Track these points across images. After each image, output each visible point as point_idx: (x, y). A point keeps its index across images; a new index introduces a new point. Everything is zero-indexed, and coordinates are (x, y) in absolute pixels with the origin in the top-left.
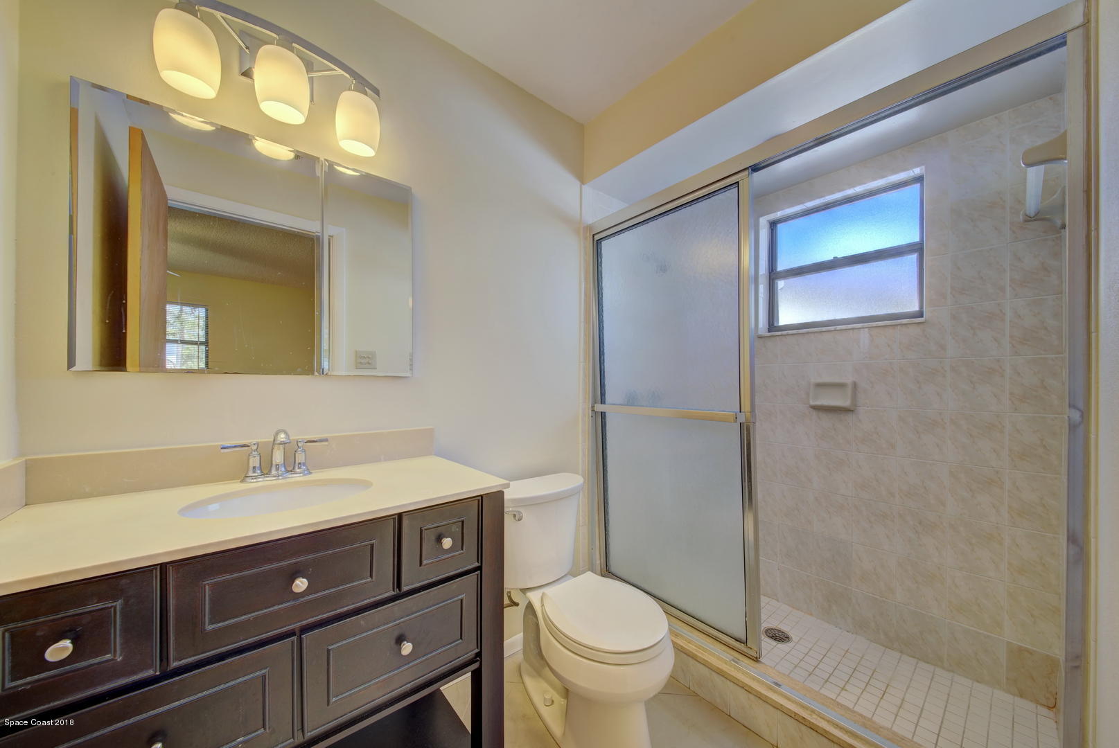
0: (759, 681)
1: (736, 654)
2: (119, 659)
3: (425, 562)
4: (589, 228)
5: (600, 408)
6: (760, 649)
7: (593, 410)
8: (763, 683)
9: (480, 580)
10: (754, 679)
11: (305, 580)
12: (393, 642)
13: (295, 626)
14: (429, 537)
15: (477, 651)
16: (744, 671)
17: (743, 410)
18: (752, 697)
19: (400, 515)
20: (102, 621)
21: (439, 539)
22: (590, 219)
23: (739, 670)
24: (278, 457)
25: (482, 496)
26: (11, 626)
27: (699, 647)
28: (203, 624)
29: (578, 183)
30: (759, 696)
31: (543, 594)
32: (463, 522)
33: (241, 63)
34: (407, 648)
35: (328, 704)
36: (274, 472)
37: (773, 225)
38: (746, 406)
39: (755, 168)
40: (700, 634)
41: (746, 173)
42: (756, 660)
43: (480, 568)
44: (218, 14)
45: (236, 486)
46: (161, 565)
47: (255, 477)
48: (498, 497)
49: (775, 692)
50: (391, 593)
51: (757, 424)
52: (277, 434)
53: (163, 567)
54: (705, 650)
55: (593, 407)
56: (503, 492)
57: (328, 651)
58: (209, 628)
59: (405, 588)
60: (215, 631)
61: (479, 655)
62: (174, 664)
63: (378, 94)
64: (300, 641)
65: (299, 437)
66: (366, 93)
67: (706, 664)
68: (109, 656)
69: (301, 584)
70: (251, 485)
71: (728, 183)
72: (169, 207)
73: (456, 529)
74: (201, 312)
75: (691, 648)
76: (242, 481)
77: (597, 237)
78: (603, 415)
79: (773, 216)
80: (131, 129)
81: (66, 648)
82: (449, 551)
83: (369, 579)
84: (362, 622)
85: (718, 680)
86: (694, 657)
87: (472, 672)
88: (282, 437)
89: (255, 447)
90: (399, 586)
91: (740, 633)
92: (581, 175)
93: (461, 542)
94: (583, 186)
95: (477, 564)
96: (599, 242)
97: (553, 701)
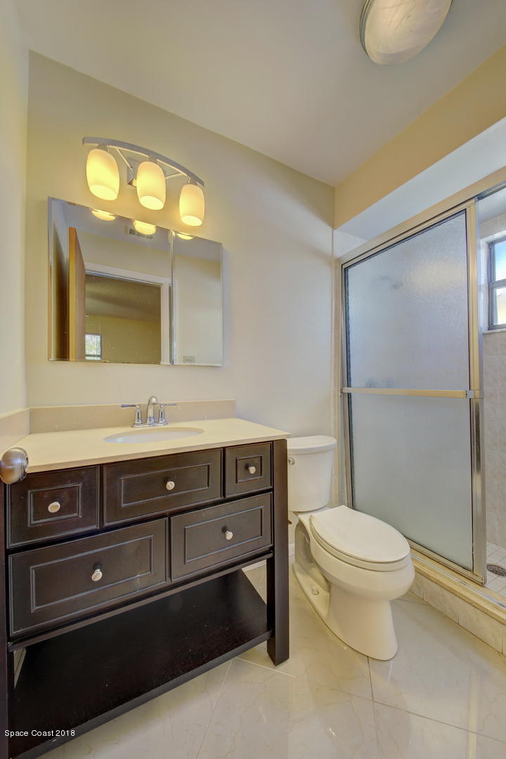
0: (485, 601)
1: (464, 579)
2: (81, 517)
3: (239, 481)
4: (338, 260)
5: (346, 390)
6: (485, 577)
7: (342, 392)
8: (489, 603)
9: (273, 497)
10: (481, 598)
11: (173, 483)
12: (220, 531)
13: (167, 511)
14: (241, 464)
15: (271, 545)
16: (470, 591)
17: (472, 388)
18: (478, 612)
19: (224, 448)
20: (73, 494)
21: (247, 467)
22: (339, 253)
23: (467, 590)
24: (151, 413)
25: (273, 441)
26: (34, 490)
27: (432, 570)
28: (120, 503)
29: (330, 229)
30: (485, 612)
31: (311, 516)
32: (261, 457)
33: (128, 178)
34: (229, 535)
35: (185, 563)
36: (148, 422)
37: (491, 245)
38: (475, 385)
39: (480, 197)
40: (430, 560)
41: (473, 201)
42: (482, 585)
43: (272, 490)
44: (117, 148)
45: (129, 429)
46: (100, 464)
47: (138, 424)
48: (283, 442)
49: (501, 611)
50: (220, 498)
51: (484, 400)
52: (151, 398)
53: (101, 466)
54: (437, 573)
55: (342, 390)
56: (286, 440)
57: (185, 529)
58: (123, 505)
59: (228, 496)
60: (126, 508)
61: (272, 548)
62: (106, 524)
63: (203, 185)
64: (170, 519)
65: (162, 403)
66: (196, 185)
67: (437, 582)
68: (76, 515)
69: (171, 485)
70: (137, 428)
71: (458, 210)
72: (87, 275)
73: (257, 461)
74: (99, 337)
75: (425, 570)
76: (132, 426)
77: (344, 267)
78: (349, 395)
79: (490, 238)
80: (70, 228)
81: (57, 506)
82: (254, 475)
83: (207, 488)
84: (203, 514)
85: (449, 596)
86: (428, 577)
87: (267, 560)
88: (154, 400)
89: (138, 407)
90: (224, 495)
91: (469, 565)
92: (332, 222)
93: (260, 471)
94: (335, 231)
95: (270, 487)
96: (346, 270)
97: (318, 592)
